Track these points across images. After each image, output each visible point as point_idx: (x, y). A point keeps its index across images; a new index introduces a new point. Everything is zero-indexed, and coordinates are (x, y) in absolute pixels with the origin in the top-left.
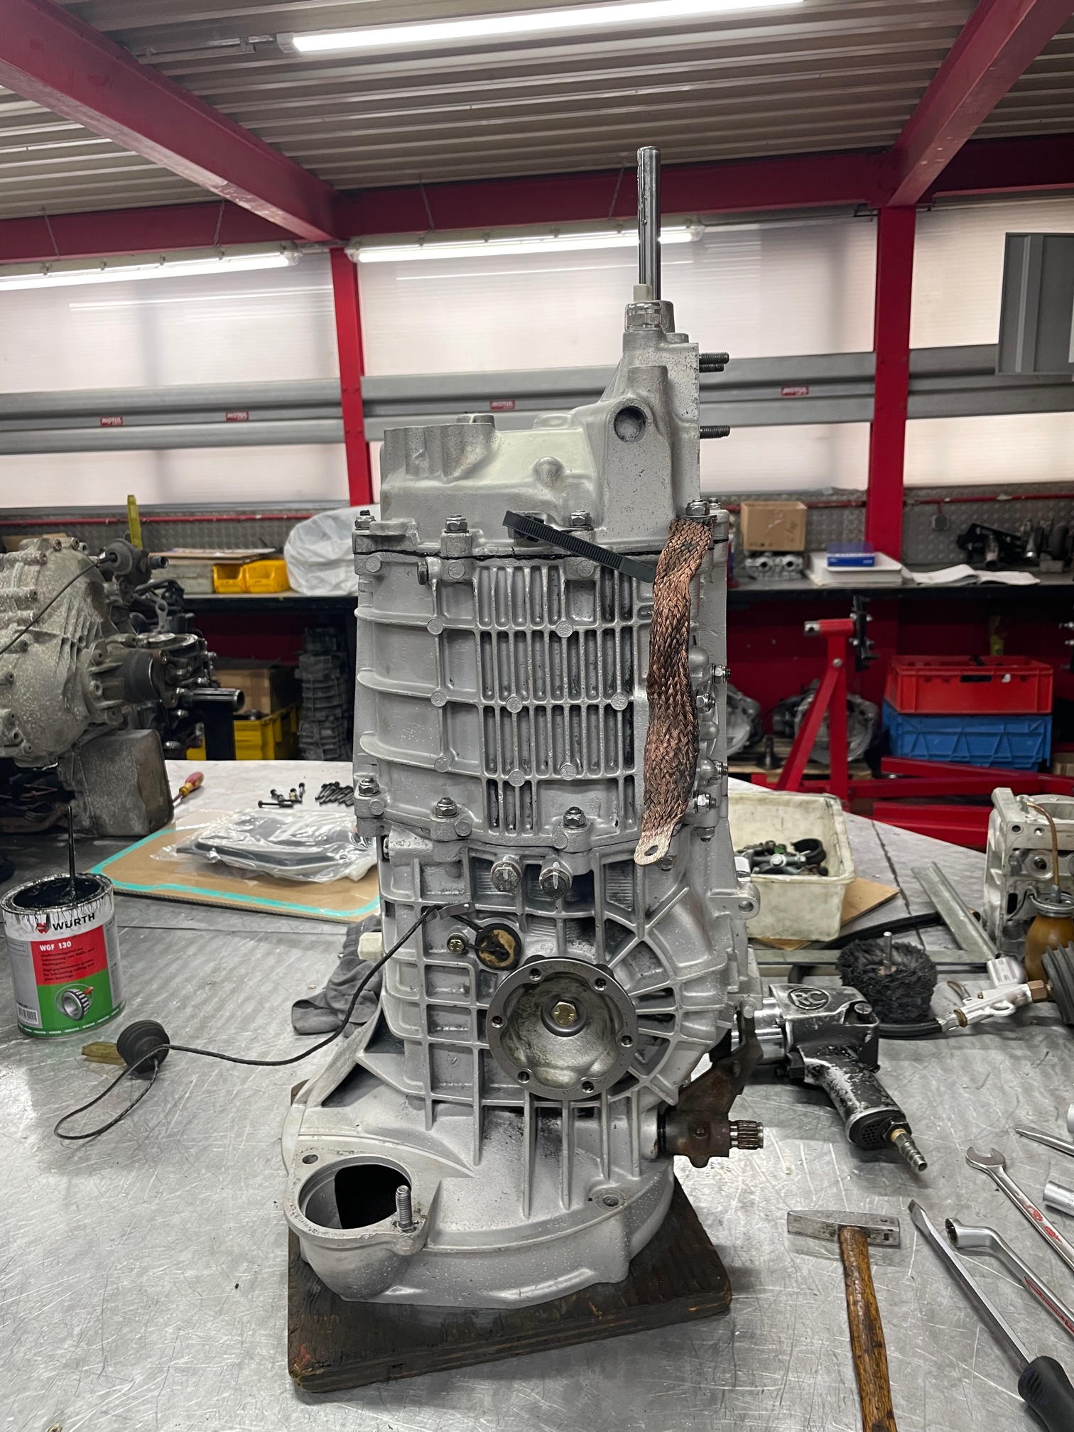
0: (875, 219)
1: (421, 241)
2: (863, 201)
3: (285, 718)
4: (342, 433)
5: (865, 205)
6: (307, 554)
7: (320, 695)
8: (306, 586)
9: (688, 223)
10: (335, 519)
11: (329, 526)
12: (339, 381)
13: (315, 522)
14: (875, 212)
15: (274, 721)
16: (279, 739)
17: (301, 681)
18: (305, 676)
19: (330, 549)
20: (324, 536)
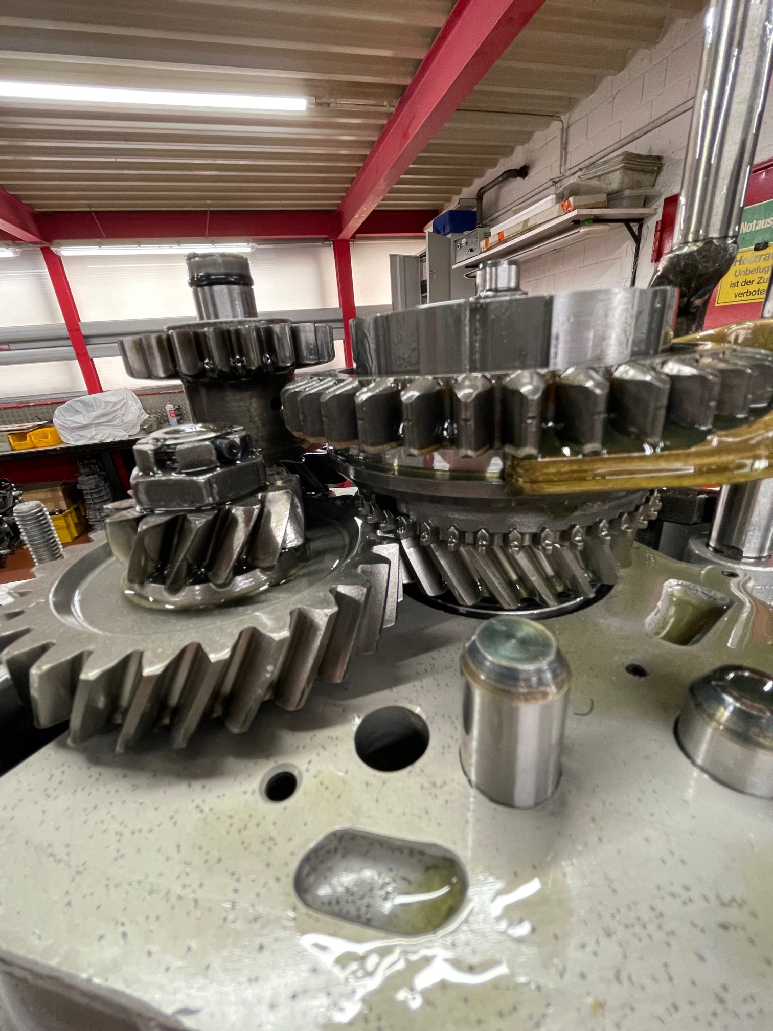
0: (332, 245)
1: (100, 245)
2: (326, 236)
3: (77, 510)
4: (74, 354)
5: (326, 238)
6: (69, 423)
7: (95, 496)
8: (72, 440)
9: (248, 242)
10: (82, 402)
11: (79, 407)
12: (65, 326)
13: (69, 405)
14: (332, 243)
15: (71, 513)
16: (76, 521)
17: (82, 490)
18: (84, 487)
19: (82, 419)
20: (77, 412)
